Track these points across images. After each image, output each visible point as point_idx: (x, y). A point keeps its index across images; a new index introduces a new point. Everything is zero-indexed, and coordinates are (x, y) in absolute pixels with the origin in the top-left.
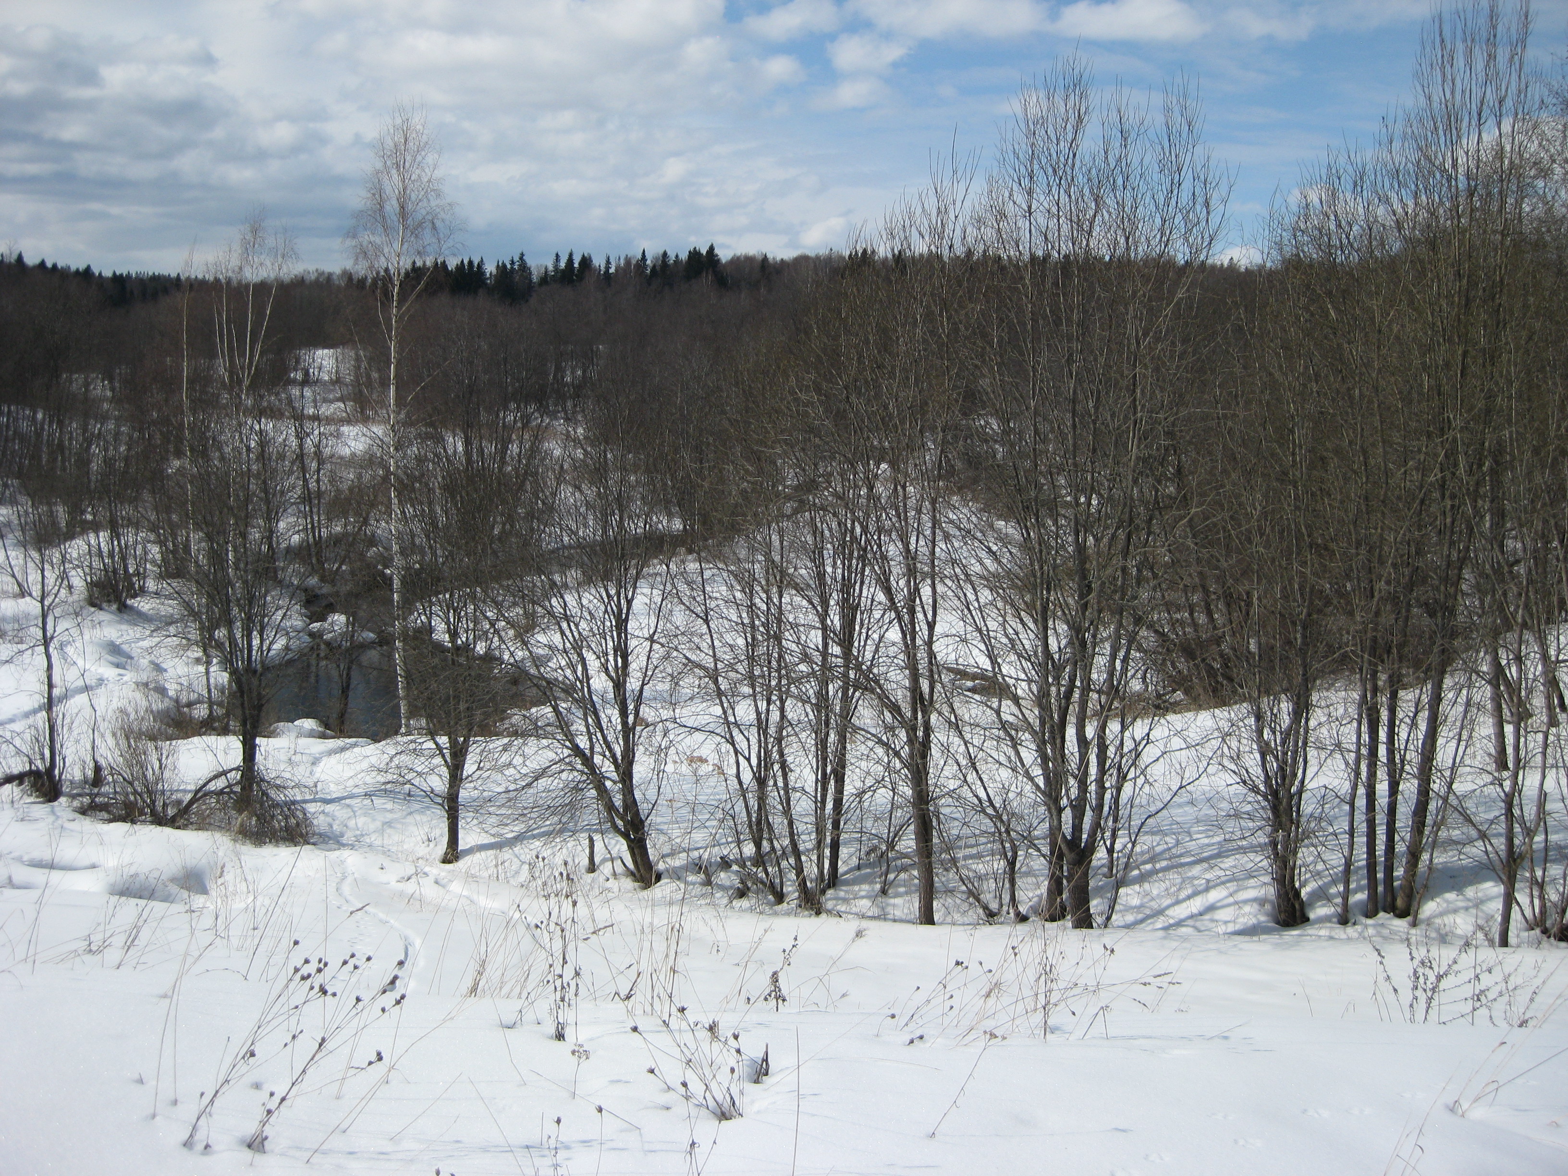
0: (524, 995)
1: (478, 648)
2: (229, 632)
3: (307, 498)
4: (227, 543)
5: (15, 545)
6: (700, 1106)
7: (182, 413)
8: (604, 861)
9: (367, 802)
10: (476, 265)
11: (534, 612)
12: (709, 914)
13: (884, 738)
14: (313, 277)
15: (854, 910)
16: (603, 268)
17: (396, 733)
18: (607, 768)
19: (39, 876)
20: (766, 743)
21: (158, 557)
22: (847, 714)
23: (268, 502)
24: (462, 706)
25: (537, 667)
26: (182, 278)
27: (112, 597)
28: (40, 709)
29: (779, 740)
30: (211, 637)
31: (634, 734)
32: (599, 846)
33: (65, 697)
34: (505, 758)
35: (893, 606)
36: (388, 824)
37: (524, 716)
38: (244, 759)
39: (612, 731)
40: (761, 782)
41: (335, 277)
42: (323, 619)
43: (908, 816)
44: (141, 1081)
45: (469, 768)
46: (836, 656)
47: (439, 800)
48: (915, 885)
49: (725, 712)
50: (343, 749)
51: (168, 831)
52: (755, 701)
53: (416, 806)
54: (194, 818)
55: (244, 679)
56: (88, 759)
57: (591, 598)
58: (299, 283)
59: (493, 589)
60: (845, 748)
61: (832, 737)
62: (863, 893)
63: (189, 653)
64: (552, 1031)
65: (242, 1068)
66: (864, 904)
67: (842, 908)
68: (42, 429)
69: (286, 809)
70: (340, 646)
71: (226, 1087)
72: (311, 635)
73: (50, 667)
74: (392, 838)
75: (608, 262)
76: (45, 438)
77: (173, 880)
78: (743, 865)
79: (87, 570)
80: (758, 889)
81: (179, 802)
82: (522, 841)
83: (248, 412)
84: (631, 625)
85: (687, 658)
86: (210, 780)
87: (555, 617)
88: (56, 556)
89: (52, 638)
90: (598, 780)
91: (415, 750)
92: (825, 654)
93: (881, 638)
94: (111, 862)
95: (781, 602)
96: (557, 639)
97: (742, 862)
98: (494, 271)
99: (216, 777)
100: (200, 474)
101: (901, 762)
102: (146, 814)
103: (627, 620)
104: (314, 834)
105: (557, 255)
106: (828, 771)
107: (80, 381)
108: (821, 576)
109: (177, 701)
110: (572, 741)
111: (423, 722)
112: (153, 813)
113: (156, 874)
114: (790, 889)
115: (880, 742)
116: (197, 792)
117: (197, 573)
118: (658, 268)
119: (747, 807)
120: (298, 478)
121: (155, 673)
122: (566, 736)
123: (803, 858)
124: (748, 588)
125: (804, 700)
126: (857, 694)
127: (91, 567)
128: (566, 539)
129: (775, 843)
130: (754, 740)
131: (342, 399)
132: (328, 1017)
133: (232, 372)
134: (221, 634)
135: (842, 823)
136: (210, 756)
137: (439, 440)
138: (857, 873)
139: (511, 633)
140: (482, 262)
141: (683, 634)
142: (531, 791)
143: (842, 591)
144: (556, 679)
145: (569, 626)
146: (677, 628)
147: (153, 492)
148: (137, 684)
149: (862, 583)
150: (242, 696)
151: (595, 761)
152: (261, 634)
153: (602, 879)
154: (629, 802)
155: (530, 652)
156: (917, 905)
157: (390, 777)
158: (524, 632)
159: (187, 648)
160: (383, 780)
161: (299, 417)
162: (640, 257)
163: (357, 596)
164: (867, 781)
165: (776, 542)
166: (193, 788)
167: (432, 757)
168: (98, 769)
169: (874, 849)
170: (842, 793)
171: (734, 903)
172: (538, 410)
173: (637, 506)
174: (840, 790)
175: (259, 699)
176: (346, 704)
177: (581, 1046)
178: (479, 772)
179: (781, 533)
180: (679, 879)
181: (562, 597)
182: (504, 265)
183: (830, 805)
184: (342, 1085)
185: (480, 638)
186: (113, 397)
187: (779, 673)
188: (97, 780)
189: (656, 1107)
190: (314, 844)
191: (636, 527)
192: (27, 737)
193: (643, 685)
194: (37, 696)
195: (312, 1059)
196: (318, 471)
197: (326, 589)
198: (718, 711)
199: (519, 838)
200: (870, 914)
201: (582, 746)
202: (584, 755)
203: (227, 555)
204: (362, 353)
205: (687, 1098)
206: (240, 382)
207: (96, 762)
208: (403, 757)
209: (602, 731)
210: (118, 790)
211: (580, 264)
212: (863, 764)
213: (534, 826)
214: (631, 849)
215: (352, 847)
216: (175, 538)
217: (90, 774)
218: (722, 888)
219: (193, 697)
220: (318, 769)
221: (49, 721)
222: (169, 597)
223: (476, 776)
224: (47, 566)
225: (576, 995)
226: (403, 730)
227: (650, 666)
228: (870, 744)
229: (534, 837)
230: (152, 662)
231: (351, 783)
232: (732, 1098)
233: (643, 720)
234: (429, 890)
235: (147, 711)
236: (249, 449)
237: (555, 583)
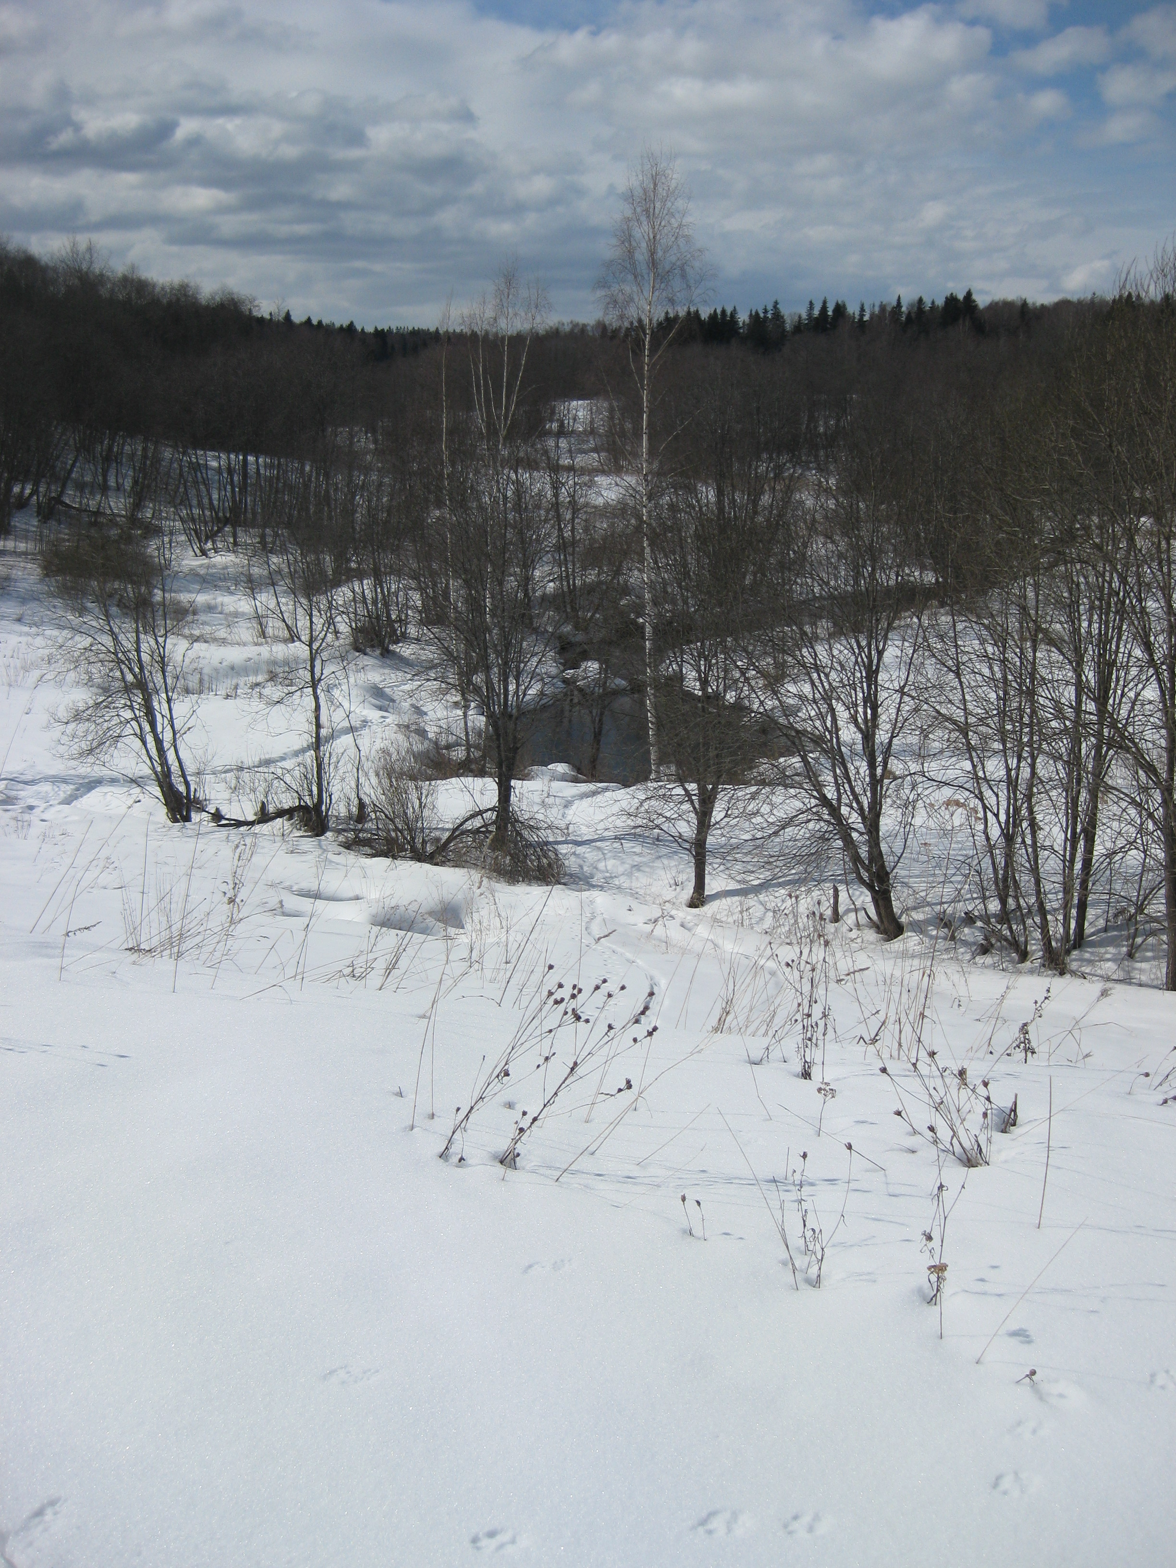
0: (771, 1033)
1: (728, 697)
2: (486, 676)
3: (563, 546)
4: (484, 590)
5: (285, 592)
6: (947, 1151)
7: (442, 464)
8: (848, 911)
9: (617, 845)
10: (729, 313)
11: (785, 661)
12: (952, 968)
13: (1138, 799)
14: (567, 328)
15: (1099, 972)
16: (857, 316)
17: (646, 779)
18: (854, 819)
19: (306, 904)
20: (1016, 800)
21: (419, 603)
22: (1099, 773)
23: (524, 550)
24: (712, 753)
25: (786, 716)
26: (441, 332)
27: (376, 642)
28: (308, 748)
29: (1029, 797)
30: (470, 682)
31: (882, 787)
32: (843, 896)
33: (332, 737)
34: (752, 807)
35: (1151, 662)
36: (637, 867)
37: (772, 765)
38: (499, 800)
39: (860, 783)
40: (1009, 838)
41: (589, 328)
42: (576, 666)
43: (1159, 879)
44: (400, 1094)
45: (717, 814)
46: (1091, 713)
47: (687, 846)
48: (1163, 950)
49: (974, 766)
50: (594, 793)
51: (427, 866)
52: (1005, 756)
53: (664, 851)
54: (451, 855)
55: (500, 723)
56: (353, 796)
57: (842, 650)
58: (555, 334)
59: (744, 638)
60: (1096, 807)
61: (1084, 795)
62: (1108, 956)
63: (448, 697)
64: (799, 1069)
65: (496, 1086)
66: (1109, 967)
67: (1087, 969)
68: (310, 480)
69: (538, 850)
70: (593, 693)
71: (481, 1103)
72: (565, 681)
73: (318, 708)
74: (640, 881)
75: (862, 310)
76: (312, 489)
77: (431, 913)
78: (987, 922)
79: (352, 616)
80: (1002, 946)
81: (438, 840)
82: (767, 888)
83: (505, 463)
84: (882, 677)
85: (938, 712)
86: (467, 820)
87: (804, 666)
88: (324, 604)
89: (320, 680)
90: (844, 830)
91: (664, 795)
92: (1078, 709)
93: (1138, 695)
94: (374, 894)
95: (1035, 657)
96: (807, 689)
97: (986, 918)
98: (747, 320)
99: (472, 816)
100: (459, 523)
101: (1155, 823)
102: (406, 850)
103: (877, 671)
104: (565, 874)
105: (811, 303)
106: (1078, 830)
107: (345, 435)
108: (1076, 631)
109: (436, 743)
110: (819, 791)
111: (673, 768)
112: (413, 849)
113: (414, 907)
114: (1034, 948)
115: (1133, 802)
116: (454, 830)
117: (456, 619)
118: (913, 315)
119: (993, 863)
120: (553, 527)
121: (416, 716)
122: (814, 786)
123: (1049, 917)
124: (1001, 640)
125: (1057, 758)
126: (1111, 752)
127: (355, 613)
128: (817, 590)
129: (1021, 901)
130: (1003, 796)
131: (595, 450)
132: (579, 1045)
133: (490, 425)
134: (478, 679)
135: (1090, 884)
136: (467, 797)
137: (691, 490)
138: (1103, 935)
139: (761, 683)
140: (735, 310)
141: (934, 686)
142: (777, 840)
143: (1098, 645)
144: (805, 730)
145: (819, 676)
146: (928, 680)
147: (414, 541)
148: (399, 725)
149: (1119, 638)
150: (498, 739)
151: (842, 812)
152: (517, 678)
153: (845, 928)
154: (876, 853)
155: (780, 701)
156: (1164, 970)
157: (639, 822)
158: (773, 683)
159: (445, 693)
160: (632, 824)
161: (555, 468)
162: (895, 303)
163: (610, 643)
164: (1118, 842)
165: (1031, 594)
166: (450, 826)
167: (681, 803)
168: (362, 805)
169: (1122, 911)
170: (1092, 853)
171: (977, 958)
172: (791, 461)
173: (889, 558)
174: (1089, 850)
175: (515, 743)
176: (598, 749)
177: (827, 1084)
178: (727, 820)
179: (1037, 586)
180: (921, 932)
181: (812, 648)
182: (757, 313)
183: (1078, 866)
184: (591, 1109)
185: (730, 687)
186: (376, 449)
187: (1032, 729)
188: (361, 817)
189: (901, 1150)
190: (565, 884)
191: (889, 579)
192: (297, 773)
193: (892, 737)
194: (306, 736)
195: (564, 1082)
196: (573, 519)
197: (580, 637)
198: (967, 765)
199: (764, 886)
200: (1115, 977)
201: (829, 796)
202: (831, 805)
203: (484, 601)
204: (615, 404)
205: (935, 1142)
206: (496, 433)
207: (360, 800)
208: (653, 802)
209: (849, 782)
210: (380, 826)
211: (834, 311)
212: (1115, 825)
213: (780, 874)
214: (875, 901)
215: (602, 888)
216: (435, 585)
217: (355, 810)
218: (965, 943)
219: (452, 739)
220: (570, 812)
221: (317, 760)
222: (427, 643)
223: (723, 823)
224: (315, 613)
225: (824, 1035)
226: (653, 776)
227: (900, 718)
228: (1124, 804)
229: (780, 885)
230: (412, 705)
231: (601, 826)
232: (979, 1145)
233: (891, 773)
234: (675, 933)
235: (408, 752)
236: (505, 497)
237: (805, 633)
